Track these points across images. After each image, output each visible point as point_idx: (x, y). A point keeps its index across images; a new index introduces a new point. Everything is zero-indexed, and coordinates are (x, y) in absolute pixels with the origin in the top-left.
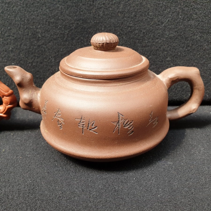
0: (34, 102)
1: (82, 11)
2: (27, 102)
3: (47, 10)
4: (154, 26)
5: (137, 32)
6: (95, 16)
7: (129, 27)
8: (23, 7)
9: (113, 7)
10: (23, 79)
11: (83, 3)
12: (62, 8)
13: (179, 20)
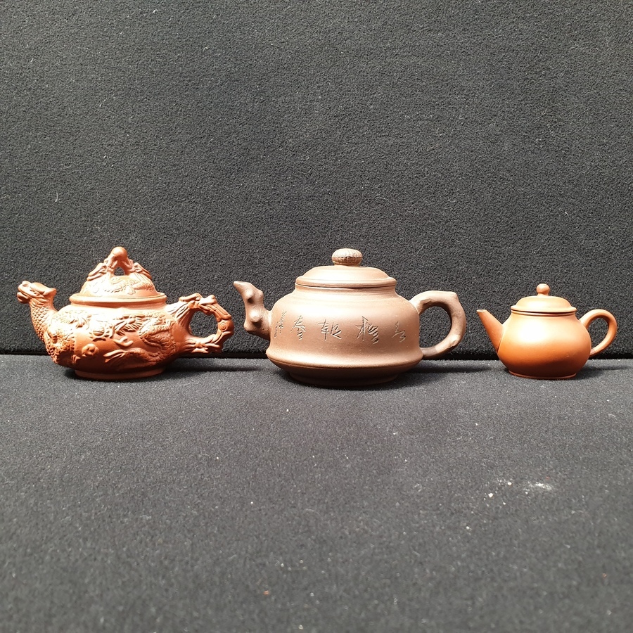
0: (264, 322)
1: (314, 234)
2: (256, 320)
3: (270, 231)
4: (405, 253)
5: (384, 260)
6: (331, 241)
7: (373, 254)
8: (239, 227)
9: (354, 229)
10: (255, 294)
11: (316, 224)
12: (288, 229)
13: (437, 247)
